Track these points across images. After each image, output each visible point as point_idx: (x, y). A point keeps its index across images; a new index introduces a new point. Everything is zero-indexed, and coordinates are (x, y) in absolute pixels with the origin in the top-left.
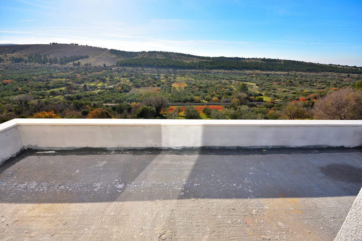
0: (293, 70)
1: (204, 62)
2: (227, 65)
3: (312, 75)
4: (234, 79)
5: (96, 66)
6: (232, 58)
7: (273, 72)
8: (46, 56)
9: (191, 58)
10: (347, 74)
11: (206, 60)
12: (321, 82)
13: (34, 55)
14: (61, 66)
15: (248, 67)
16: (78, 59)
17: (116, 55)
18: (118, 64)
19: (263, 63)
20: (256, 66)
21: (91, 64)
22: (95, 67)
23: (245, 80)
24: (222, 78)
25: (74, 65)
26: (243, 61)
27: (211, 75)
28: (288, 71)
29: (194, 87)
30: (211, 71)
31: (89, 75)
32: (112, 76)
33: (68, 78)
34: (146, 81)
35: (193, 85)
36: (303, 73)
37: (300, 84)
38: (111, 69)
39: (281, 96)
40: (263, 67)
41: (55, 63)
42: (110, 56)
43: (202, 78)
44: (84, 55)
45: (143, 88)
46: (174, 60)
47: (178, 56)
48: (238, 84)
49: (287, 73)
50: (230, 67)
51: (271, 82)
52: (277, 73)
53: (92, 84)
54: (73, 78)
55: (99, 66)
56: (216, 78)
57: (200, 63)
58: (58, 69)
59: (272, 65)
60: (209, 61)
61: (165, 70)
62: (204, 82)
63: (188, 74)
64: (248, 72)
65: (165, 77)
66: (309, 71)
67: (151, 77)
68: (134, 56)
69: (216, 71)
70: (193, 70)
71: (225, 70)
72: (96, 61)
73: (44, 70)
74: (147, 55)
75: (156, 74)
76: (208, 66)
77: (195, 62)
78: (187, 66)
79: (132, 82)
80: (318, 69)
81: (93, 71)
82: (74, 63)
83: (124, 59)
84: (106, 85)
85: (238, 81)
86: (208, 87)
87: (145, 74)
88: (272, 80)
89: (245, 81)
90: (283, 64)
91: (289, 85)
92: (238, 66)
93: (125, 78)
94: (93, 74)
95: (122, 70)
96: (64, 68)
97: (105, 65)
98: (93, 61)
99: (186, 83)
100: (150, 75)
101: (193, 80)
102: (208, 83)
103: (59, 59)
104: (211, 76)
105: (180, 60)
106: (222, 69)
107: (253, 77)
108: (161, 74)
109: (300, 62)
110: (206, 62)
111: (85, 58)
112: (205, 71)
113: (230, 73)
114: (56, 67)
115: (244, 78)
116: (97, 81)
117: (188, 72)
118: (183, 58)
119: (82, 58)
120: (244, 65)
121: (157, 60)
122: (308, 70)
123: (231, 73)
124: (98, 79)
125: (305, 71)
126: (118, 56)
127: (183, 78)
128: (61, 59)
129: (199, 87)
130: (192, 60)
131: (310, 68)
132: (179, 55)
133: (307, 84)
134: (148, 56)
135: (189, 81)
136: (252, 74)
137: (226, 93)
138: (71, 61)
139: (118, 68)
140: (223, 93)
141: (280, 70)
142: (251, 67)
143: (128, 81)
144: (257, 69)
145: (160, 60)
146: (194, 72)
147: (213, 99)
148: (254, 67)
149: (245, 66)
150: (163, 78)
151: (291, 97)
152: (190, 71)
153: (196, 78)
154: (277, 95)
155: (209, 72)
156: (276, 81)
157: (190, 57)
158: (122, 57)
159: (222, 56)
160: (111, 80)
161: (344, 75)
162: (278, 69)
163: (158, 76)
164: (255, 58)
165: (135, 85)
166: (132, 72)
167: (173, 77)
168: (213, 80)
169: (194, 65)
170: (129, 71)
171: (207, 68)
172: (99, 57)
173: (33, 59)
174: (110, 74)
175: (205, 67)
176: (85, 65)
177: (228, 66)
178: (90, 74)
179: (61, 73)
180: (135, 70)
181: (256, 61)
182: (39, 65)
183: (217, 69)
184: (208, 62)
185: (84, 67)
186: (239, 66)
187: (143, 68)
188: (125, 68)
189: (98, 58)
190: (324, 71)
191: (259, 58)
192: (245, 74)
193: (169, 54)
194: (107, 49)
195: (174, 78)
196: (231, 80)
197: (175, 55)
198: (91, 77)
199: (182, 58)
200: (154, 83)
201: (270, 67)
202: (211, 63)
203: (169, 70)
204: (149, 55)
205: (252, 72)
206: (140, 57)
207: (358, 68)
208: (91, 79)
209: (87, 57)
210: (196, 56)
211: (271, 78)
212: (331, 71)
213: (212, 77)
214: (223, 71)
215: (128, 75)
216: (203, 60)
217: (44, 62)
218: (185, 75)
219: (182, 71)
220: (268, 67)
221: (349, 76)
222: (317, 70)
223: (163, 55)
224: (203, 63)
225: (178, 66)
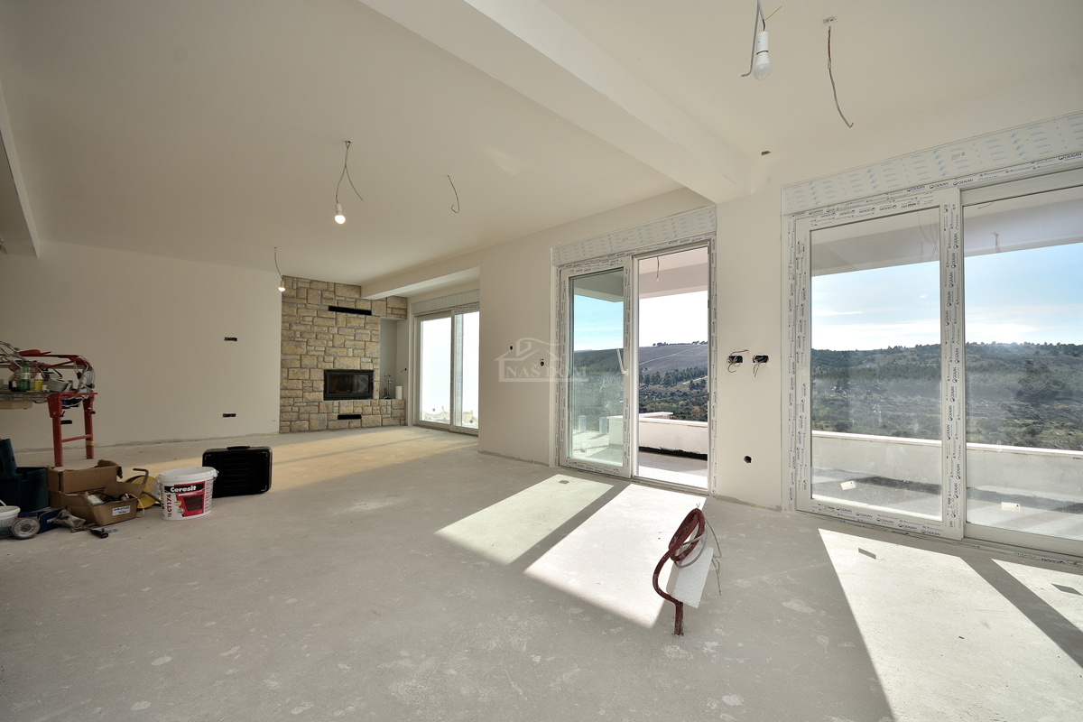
25: (692, 386)
41: (655, 384)
58: (657, 396)
61: (986, 403)
68: (861, 362)
74: (910, 357)
82: (691, 382)
103: (663, 376)
128: (667, 374)
134: (914, 360)
138: (688, 378)
158: (819, 367)
179: (662, 404)
187: (888, 395)
193: (1006, 350)
197: (1037, 352)
199: (1078, 362)
204: (917, 358)
206: (882, 364)
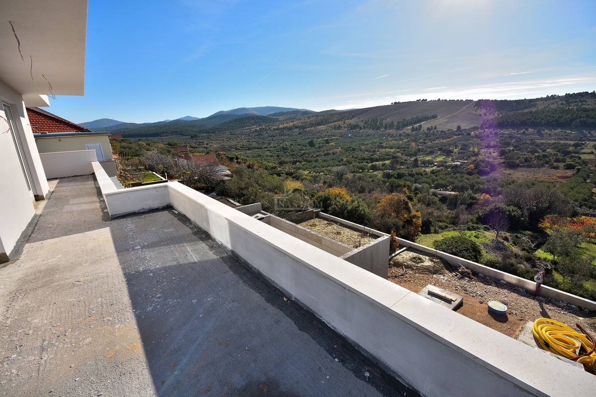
5: (444, 130)
8: (383, 120)
13: (370, 120)
14: (396, 132)
16: (420, 121)
17: (487, 109)
18: (485, 124)
21: (437, 127)
22: (442, 131)
25: (413, 130)
31: (429, 143)
32: (466, 146)
33: (398, 148)
34: (538, 157)
38: (469, 134)
41: (390, 129)
42: (475, 113)
44: (430, 114)
45: (524, 169)
53: (428, 158)
54: (404, 149)
55: (448, 130)
58: (391, 137)
67: (556, 148)
68: (526, 108)
72: (447, 122)
73: (376, 138)
75: (572, 143)
79: (503, 157)
81: (437, 138)
82: (413, 127)
83: (501, 115)
84: (450, 160)
87: (542, 141)
93: (491, 150)
94: (436, 142)
95: (490, 136)
96: (398, 135)
97: (459, 128)
98: (442, 123)
100: (553, 144)
103: (395, 124)
108: (587, 142)
111: (431, 119)
114: (389, 134)
116: (437, 153)
119: (427, 119)
121: (585, 110)
124: (440, 149)
126: (490, 110)
128: (398, 122)
138: (411, 124)
139: (482, 131)
143: (495, 154)
150: (589, 151)
158: (497, 112)
160: (462, 153)
163: (576, 145)
165: (508, 163)
166: (510, 137)
170: (505, 136)
172: (454, 116)
173: (369, 124)
174: (464, 142)
176: (428, 129)
178: (431, 142)
179: (393, 142)
180: (520, 134)
182: (373, 131)
185: (425, 133)
187: (539, 130)
188: (496, 131)
189: (450, 117)
194: (472, 100)
198: (430, 148)
200: (557, 161)
204: (565, 102)
206: (540, 108)
208: (429, 150)
209: (434, 117)
215: (500, 143)
217: (378, 128)
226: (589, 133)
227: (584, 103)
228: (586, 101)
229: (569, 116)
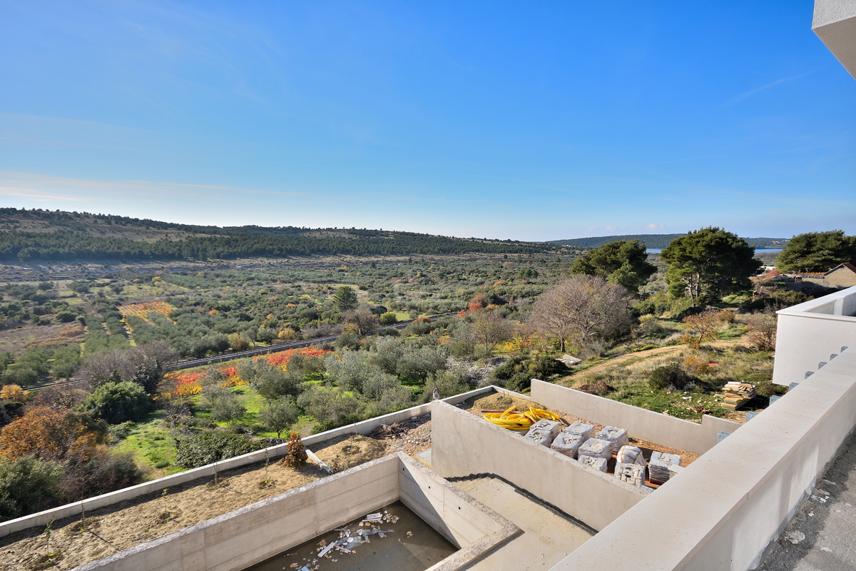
0: (416, 252)
1: (203, 240)
2: (271, 245)
3: (451, 260)
4: (302, 280)
6: (277, 229)
7: (381, 258)
9: (159, 229)
10: (503, 255)
11: (209, 236)
12: (472, 272)
15: (324, 249)
19: (354, 238)
20: (341, 246)
23: (329, 278)
24: (271, 280)
26: (307, 235)
27: (233, 272)
28: (408, 253)
29: (199, 308)
30: (232, 262)
35: (196, 304)
36: (437, 258)
37: (442, 278)
39: (426, 306)
40: (357, 247)
43: (212, 284)
46: (96, 235)
47: (110, 223)
48: (319, 291)
49: (407, 258)
50: (281, 250)
51: (387, 280)
52: (388, 259)
56: (252, 279)
57: (193, 243)
59: (373, 243)
60: (218, 236)
61: (68, 267)
62: (227, 294)
63: (161, 276)
64: (328, 260)
65: (80, 291)
66: (445, 252)
67: (16, 294)
69: (246, 261)
70: (175, 264)
71: (270, 257)
75: (37, 284)
76: (219, 249)
77: (175, 240)
78: (153, 254)
80: (458, 247)
85: (314, 282)
86: (242, 305)
88: (385, 275)
89: (330, 281)
90: (393, 240)
91: (424, 283)
92: (299, 248)
99: (168, 301)
101: (186, 290)
102: (238, 294)
104: (236, 275)
105: (118, 236)
106: (262, 257)
107: (343, 271)
108: (55, 282)
109: (423, 235)
110: (210, 239)
112: (214, 265)
113: (285, 265)
115: (326, 275)
117: (159, 269)
118: (131, 230)
120: (316, 245)
121: (29, 236)
122: (442, 250)
123: (288, 265)
125: (438, 253)
127: (146, 287)
129: (218, 309)
130: (163, 236)
131: (444, 246)
132: (113, 222)
133: (453, 277)
135: (173, 295)
136: (339, 265)
137: (304, 316)
140: (295, 314)
141: (393, 253)
142: (331, 248)
144: (348, 252)
145: (40, 236)
146: (178, 268)
147: (280, 335)
148: (339, 250)
149: (318, 247)
151: (444, 306)
152: (164, 266)
153: (194, 285)
154: (417, 305)
155: (227, 267)
156: (395, 276)
157: (154, 227)
159: (251, 225)
161: (498, 256)
162: (388, 252)
163: (44, 288)
164: (334, 228)
167: (107, 288)
168: (249, 285)
169: (175, 250)
171: (218, 256)
175: (211, 252)
177: (275, 247)
181: (338, 236)
183: (248, 258)
184: (216, 240)
186: (304, 248)
190: (468, 251)
191: (342, 228)
192: (322, 266)
193: (70, 218)
195: (118, 291)
196: (294, 281)
197: (96, 222)
199: (126, 230)
201: (372, 247)
202: (228, 243)
203: (86, 266)
205: (337, 259)
207: (514, 242)
210: (172, 225)
211: (382, 271)
212: (478, 251)
213: (242, 278)
214: (266, 261)
216: (199, 236)
218: (151, 277)
219: (137, 266)
220: (368, 247)
221: (506, 257)
222: (456, 249)
223: (47, 223)
224: (202, 243)
225: (117, 253)
226: (50, 268)
227: (18, 225)
228: (18, 222)
229: (7, 243)
